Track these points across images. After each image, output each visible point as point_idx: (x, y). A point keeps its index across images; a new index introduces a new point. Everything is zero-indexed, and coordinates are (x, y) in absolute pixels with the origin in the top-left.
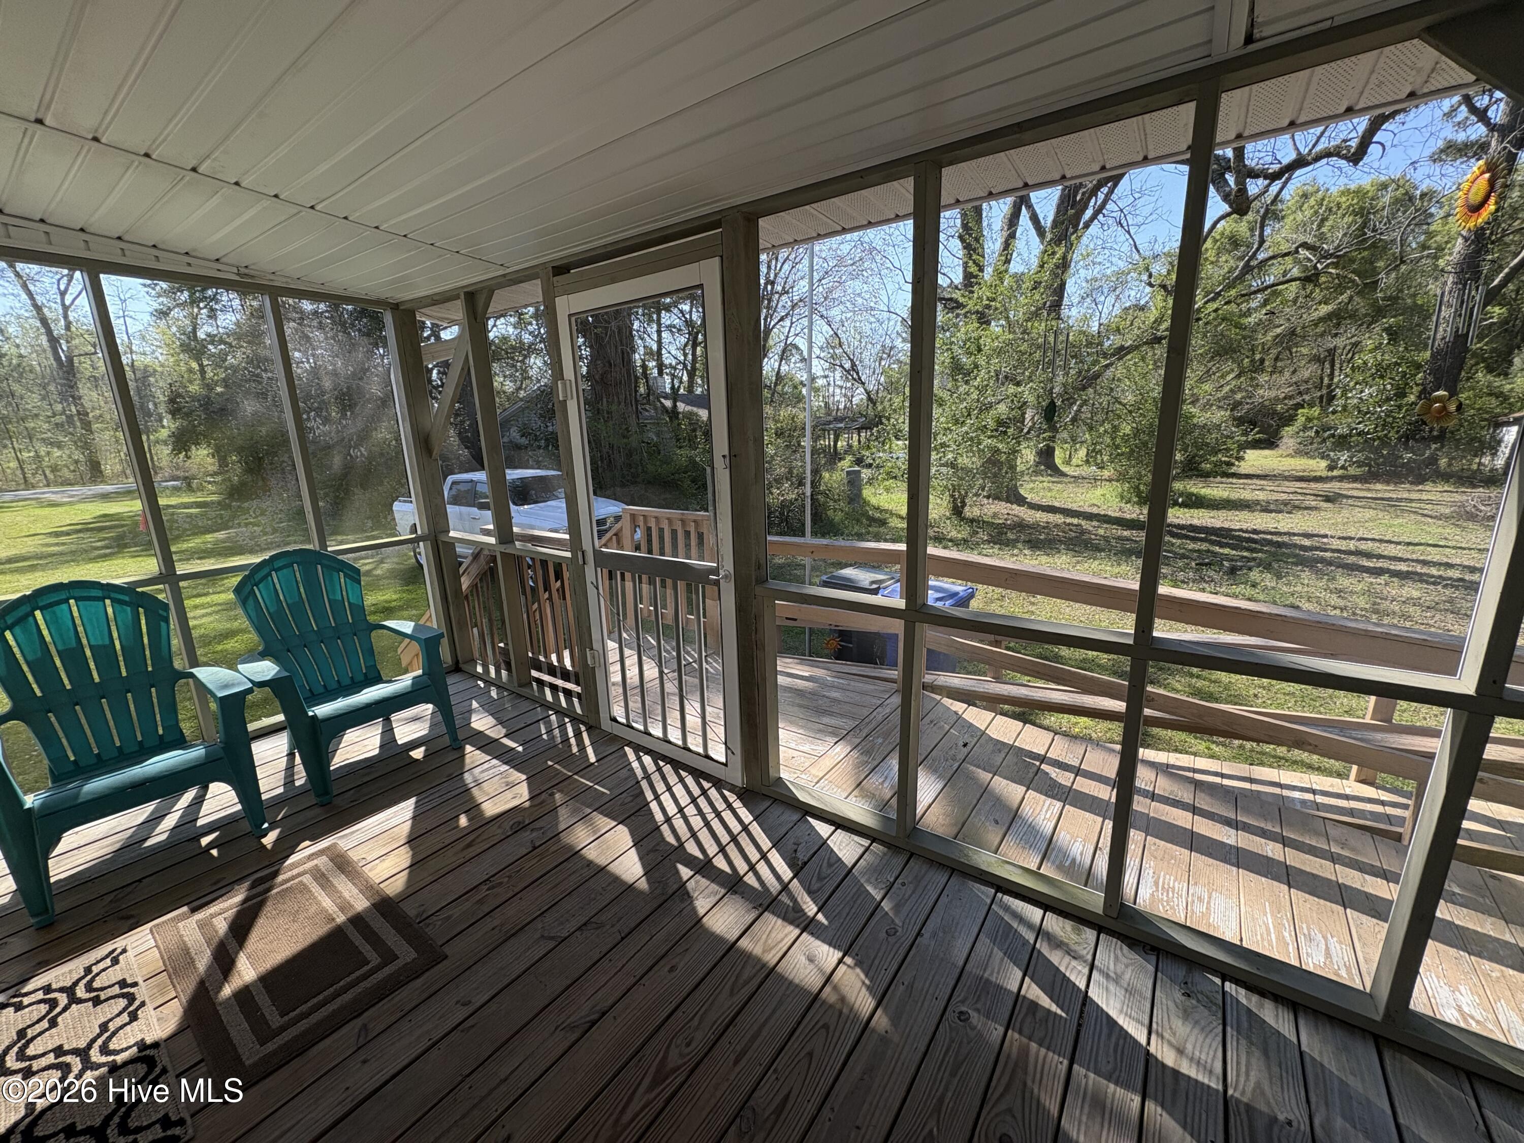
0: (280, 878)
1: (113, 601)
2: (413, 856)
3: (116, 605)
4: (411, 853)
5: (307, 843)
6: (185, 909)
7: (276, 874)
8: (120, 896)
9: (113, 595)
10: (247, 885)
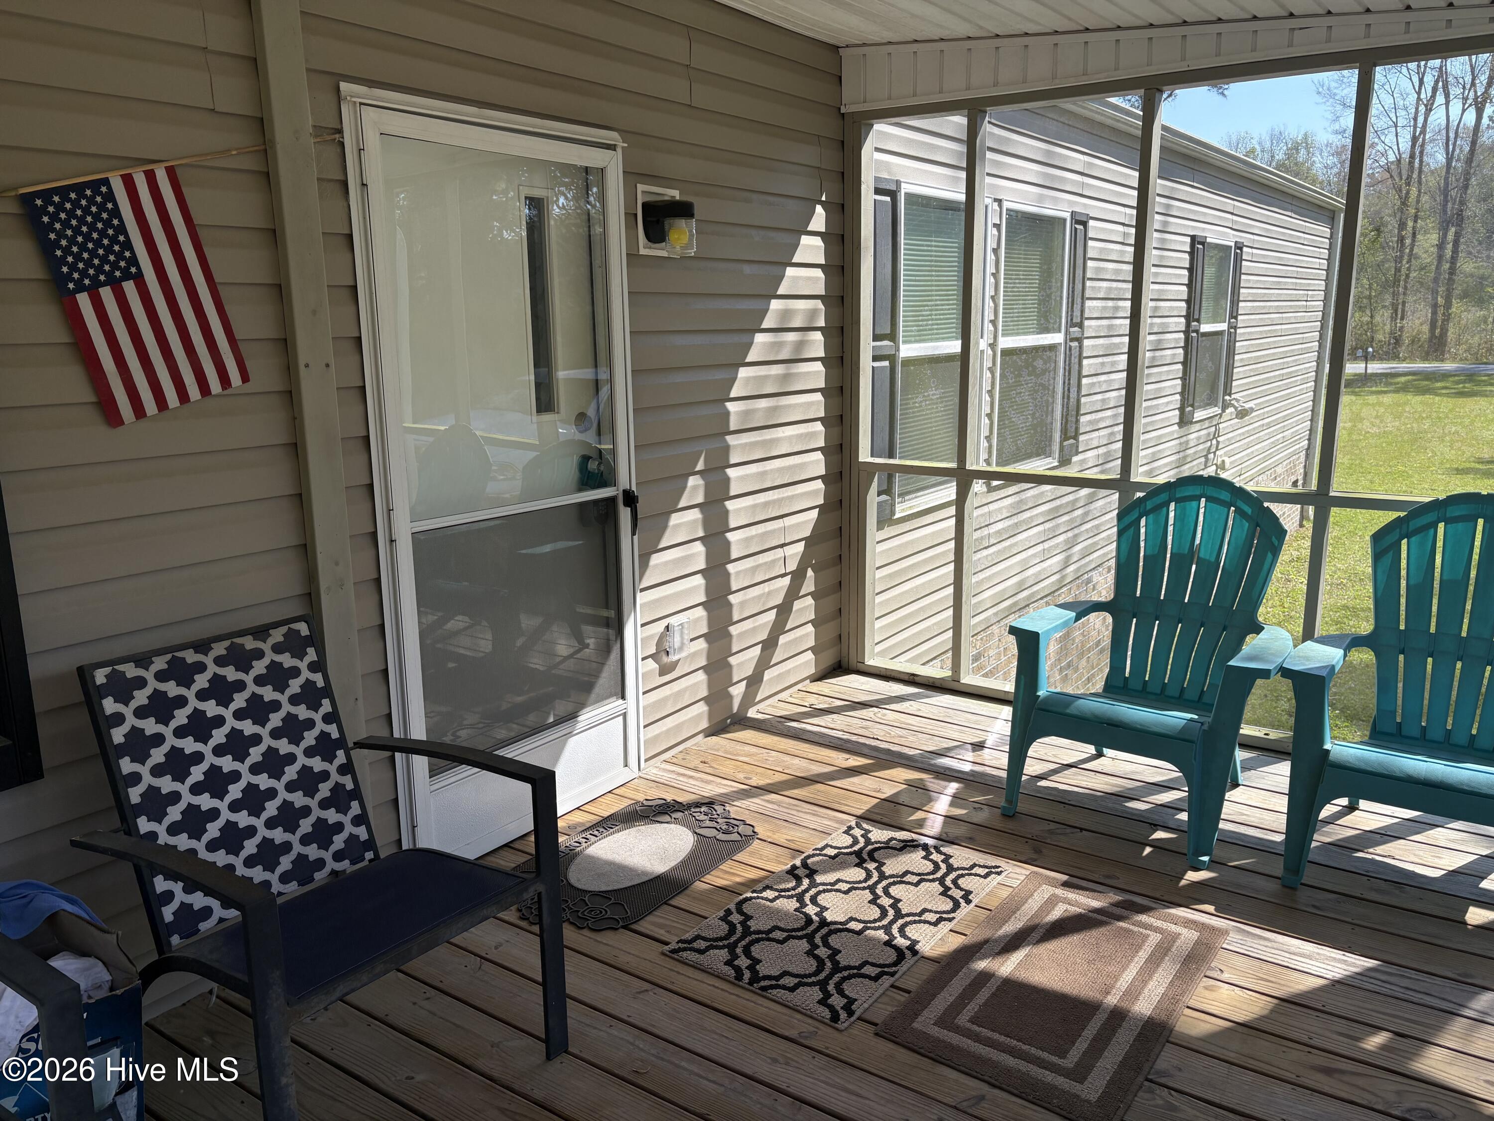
0: (1143, 918)
1: (1239, 511)
2: (1262, 1018)
3: (1238, 516)
4: (1265, 1012)
5: (1211, 908)
6: (1065, 878)
7: (1144, 910)
8: (1059, 831)
9: (1240, 504)
10: (1118, 898)
